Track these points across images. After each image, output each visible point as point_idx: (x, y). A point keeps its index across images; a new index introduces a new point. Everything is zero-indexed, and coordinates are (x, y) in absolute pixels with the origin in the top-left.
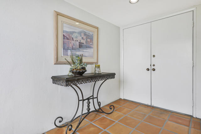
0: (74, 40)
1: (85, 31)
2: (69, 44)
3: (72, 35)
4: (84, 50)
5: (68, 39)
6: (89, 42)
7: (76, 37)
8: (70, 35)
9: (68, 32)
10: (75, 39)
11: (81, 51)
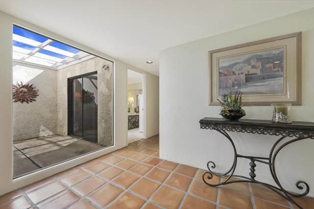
0: (235, 75)
1: (259, 54)
2: (228, 81)
3: (233, 68)
4: (257, 84)
5: (226, 75)
6: (270, 67)
7: (241, 69)
8: (229, 69)
9: (226, 67)
10: (237, 73)
11: (250, 86)
